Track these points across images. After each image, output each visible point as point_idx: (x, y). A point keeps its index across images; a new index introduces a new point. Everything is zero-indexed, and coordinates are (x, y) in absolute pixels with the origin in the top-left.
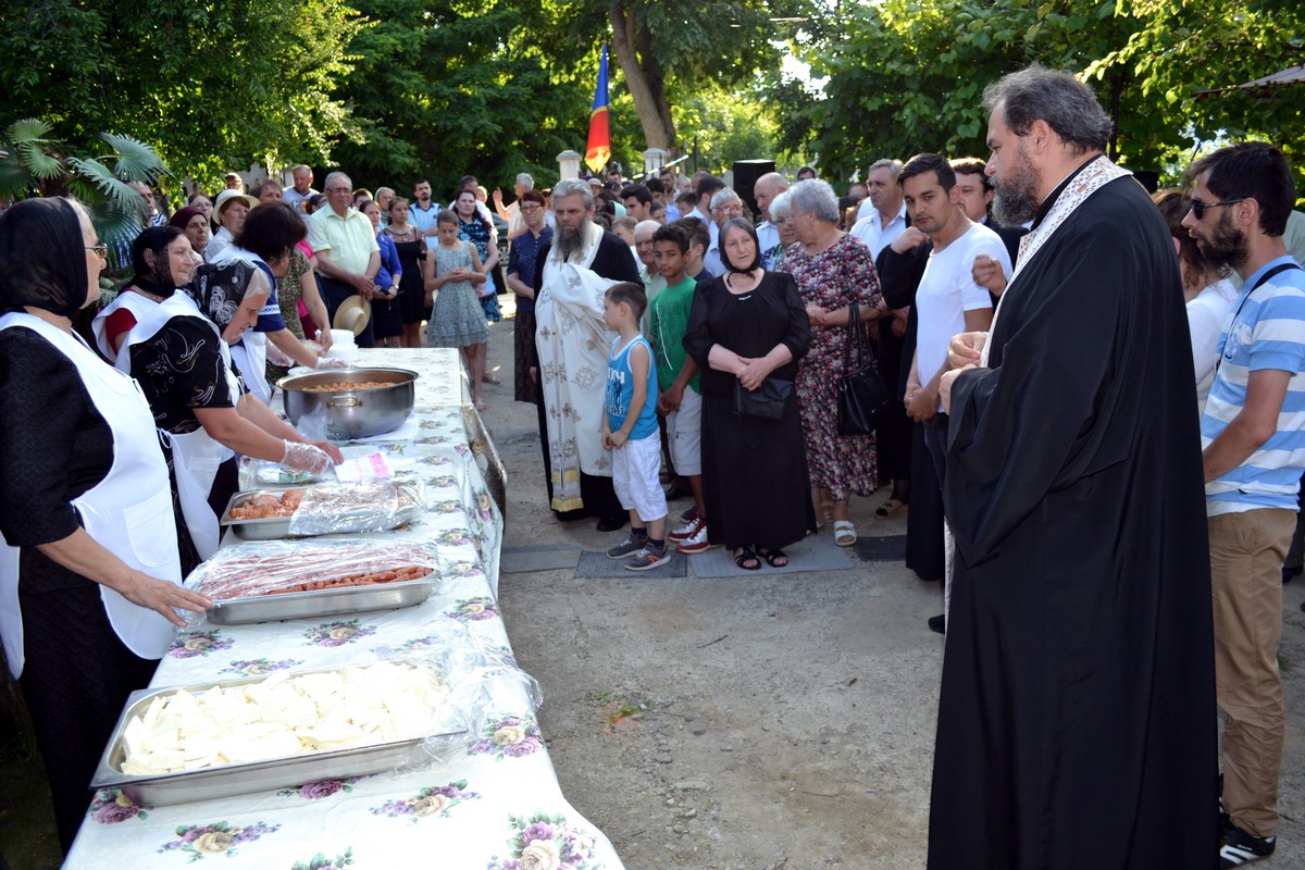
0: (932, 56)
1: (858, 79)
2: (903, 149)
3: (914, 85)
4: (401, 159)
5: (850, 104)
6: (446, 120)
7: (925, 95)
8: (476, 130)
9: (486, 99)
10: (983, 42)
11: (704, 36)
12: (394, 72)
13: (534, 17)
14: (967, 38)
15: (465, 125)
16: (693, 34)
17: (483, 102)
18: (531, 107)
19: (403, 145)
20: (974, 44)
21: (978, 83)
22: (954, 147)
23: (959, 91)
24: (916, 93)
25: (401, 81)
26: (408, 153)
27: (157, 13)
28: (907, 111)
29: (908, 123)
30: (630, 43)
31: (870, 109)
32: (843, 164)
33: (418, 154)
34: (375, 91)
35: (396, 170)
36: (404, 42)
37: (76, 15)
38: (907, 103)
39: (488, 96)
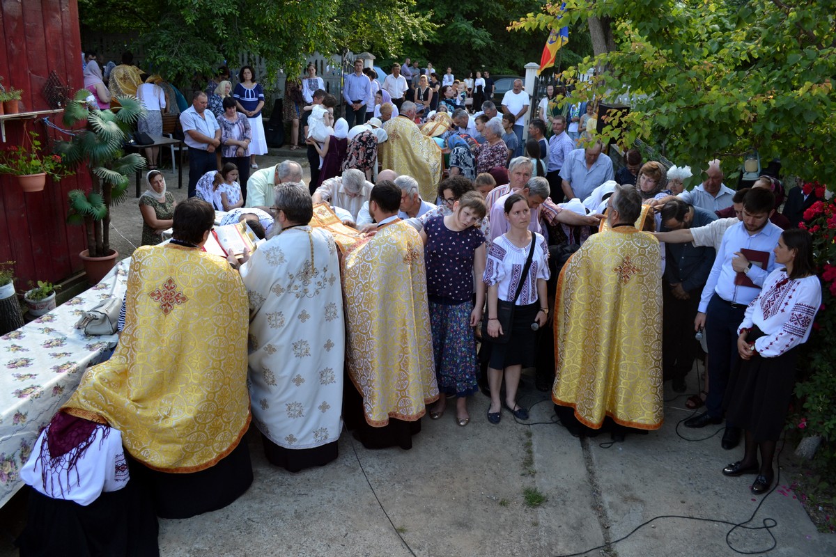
4: (479, 41)
19: (483, 32)
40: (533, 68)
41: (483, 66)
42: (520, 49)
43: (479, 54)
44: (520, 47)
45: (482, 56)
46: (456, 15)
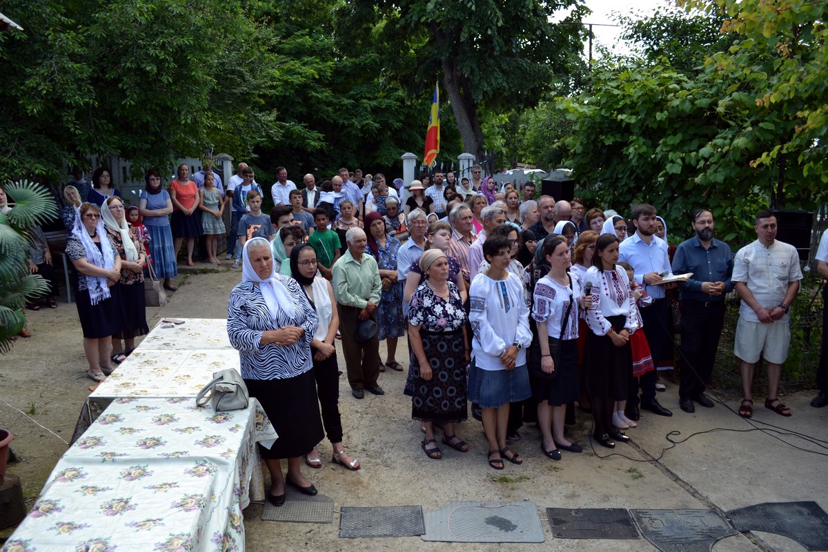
0: (650, 113)
1: (599, 122)
2: (629, 173)
3: (636, 130)
4: (313, 143)
5: (593, 137)
6: (344, 119)
7: (644, 138)
8: (363, 126)
9: (371, 107)
10: (687, 107)
11: (503, 80)
12: (312, 88)
13: (394, 62)
14: (676, 102)
15: (356, 123)
16: (496, 78)
17: (369, 109)
18: (399, 113)
19: (315, 134)
20: (680, 108)
21: (683, 134)
22: (663, 179)
23: (668, 138)
24: (638, 136)
25: (317, 94)
26: (319, 139)
27: (125, 66)
28: (631, 150)
29: (631, 156)
30: (455, 82)
31: (607, 144)
32: (588, 178)
33: (326, 139)
34: (300, 101)
35: (309, 150)
36: (319, 71)
37: (70, 66)
38: (632, 142)
39: (372, 105)
40: (411, 158)
41: (316, 169)
42: (351, 151)
43: (310, 158)
44: (351, 148)
45: (313, 160)
46: (287, 118)
